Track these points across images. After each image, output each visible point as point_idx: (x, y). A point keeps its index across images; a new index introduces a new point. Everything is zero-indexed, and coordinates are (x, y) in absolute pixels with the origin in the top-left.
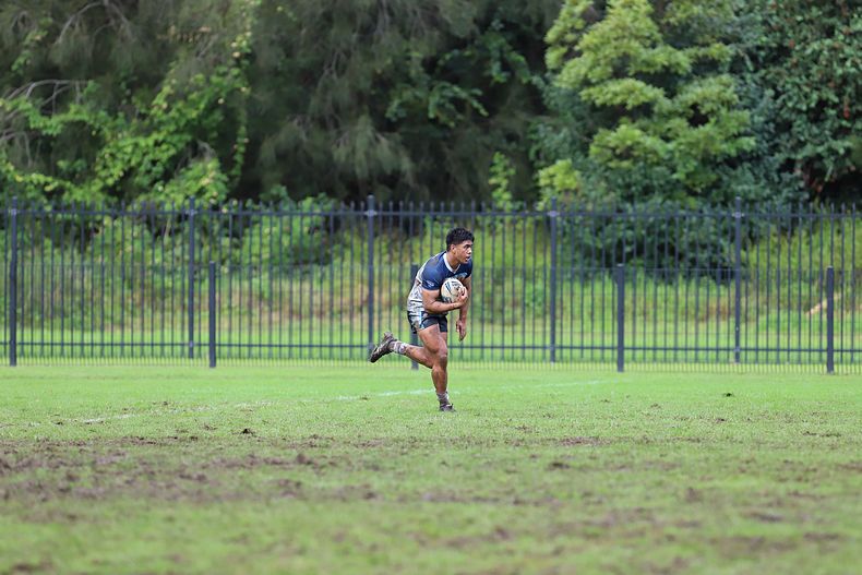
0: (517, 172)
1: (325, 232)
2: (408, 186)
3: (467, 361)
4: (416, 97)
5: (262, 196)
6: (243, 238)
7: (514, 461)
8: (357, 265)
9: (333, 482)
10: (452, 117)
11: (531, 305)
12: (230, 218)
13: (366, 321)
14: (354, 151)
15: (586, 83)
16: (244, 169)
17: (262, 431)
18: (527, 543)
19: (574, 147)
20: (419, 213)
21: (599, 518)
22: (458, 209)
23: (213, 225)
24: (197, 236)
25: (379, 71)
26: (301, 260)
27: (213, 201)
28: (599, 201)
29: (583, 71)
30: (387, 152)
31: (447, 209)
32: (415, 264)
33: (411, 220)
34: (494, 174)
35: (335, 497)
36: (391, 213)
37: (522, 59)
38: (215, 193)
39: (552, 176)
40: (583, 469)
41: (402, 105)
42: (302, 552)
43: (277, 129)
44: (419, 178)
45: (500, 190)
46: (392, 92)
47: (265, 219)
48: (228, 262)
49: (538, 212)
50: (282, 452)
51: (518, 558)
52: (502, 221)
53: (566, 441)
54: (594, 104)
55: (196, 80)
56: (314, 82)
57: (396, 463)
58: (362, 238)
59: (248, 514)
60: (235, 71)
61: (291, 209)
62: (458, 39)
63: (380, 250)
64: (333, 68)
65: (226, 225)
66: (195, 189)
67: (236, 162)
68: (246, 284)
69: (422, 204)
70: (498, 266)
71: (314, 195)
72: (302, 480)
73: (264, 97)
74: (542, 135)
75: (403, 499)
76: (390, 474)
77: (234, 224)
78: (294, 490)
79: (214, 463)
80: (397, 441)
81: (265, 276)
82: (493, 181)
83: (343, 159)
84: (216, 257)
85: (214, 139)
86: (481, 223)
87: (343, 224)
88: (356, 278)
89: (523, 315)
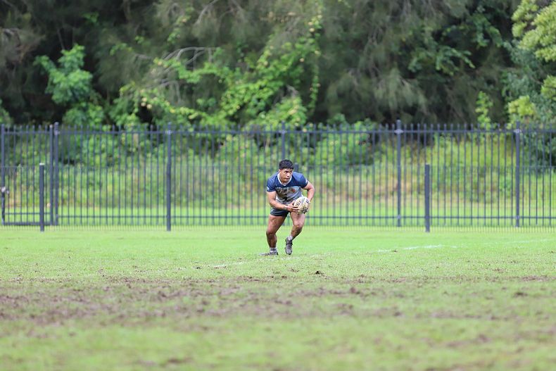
0: (494, 104)
1: (369, 144)
2: (423, 114)
3: (462, 226)
4: (428, 56)
5: (329, 121)
6: (316, 148)
7: (492, 291)
8: (390, 165)
9: (374, 305)
10: (451, 69)
11: (503, 190)
12: (308, 135)
13: (396, 201)
14: (388, 91)
15: (539, 46)
16: (317, 103)
17: (327, 272)
18: (500, 345)
19: (531, 88)
20: (431, 131)
21: (547, 328)
22: (455, 128)
23: (296, 139)
24: (287, 147)
25: (404, 40)
26: (354, 162)
27: (297, 125)
28: (547, 123)
29: (537, 38)
30: (410, 92)
31: (448, 129)
32: (427, 164)
33: (425, 136)
34: (479, 106)
35: (374, 315)
36: (412, 131)
37: (497, 31)
38: (298, 119)
39: (516, 107)
40: (537, 296)
41: (419, 61)
42: (353, 350)
43: (338, 78)
44: (430, 108)
45: (483, 116)
46: (412, 53)
47: (331, 136)
48: (306, 164)
49: (507, 130)
50: (340, 286)
51: (494, 355)
52: (484, 136)
53: (525, 278)
54: (544, 60)
55: (286, 47)
56: (362, 47)
57: (415, 293)
58: (393, 148)
59: (319, 326)
60: (311, 41)
61: (347, 129)
62: (455, 19)
63: (405, 155)
64: (374, 38)
65: (305, 140)
66: (285, 116)
67: (311, 99)
68: (318, 178)
69: (432, 126)
70: (482, 165)
71: (362, 120)
72: (354, 304)
73: (330, 57)
74: (510, 80)
75: (419, 316)
76: (411, 300)
77: (310, 139)
78: (348, 310)
79: (297, 293)
80: (415, 278)
81: (331, 172)
82: (478, 110)
83: (381, 97)
84: (299, 160)
85: (297, 85)
86: (470, 137)
87: (381, 139)
88: (389, 173)
89: (498, 197)
